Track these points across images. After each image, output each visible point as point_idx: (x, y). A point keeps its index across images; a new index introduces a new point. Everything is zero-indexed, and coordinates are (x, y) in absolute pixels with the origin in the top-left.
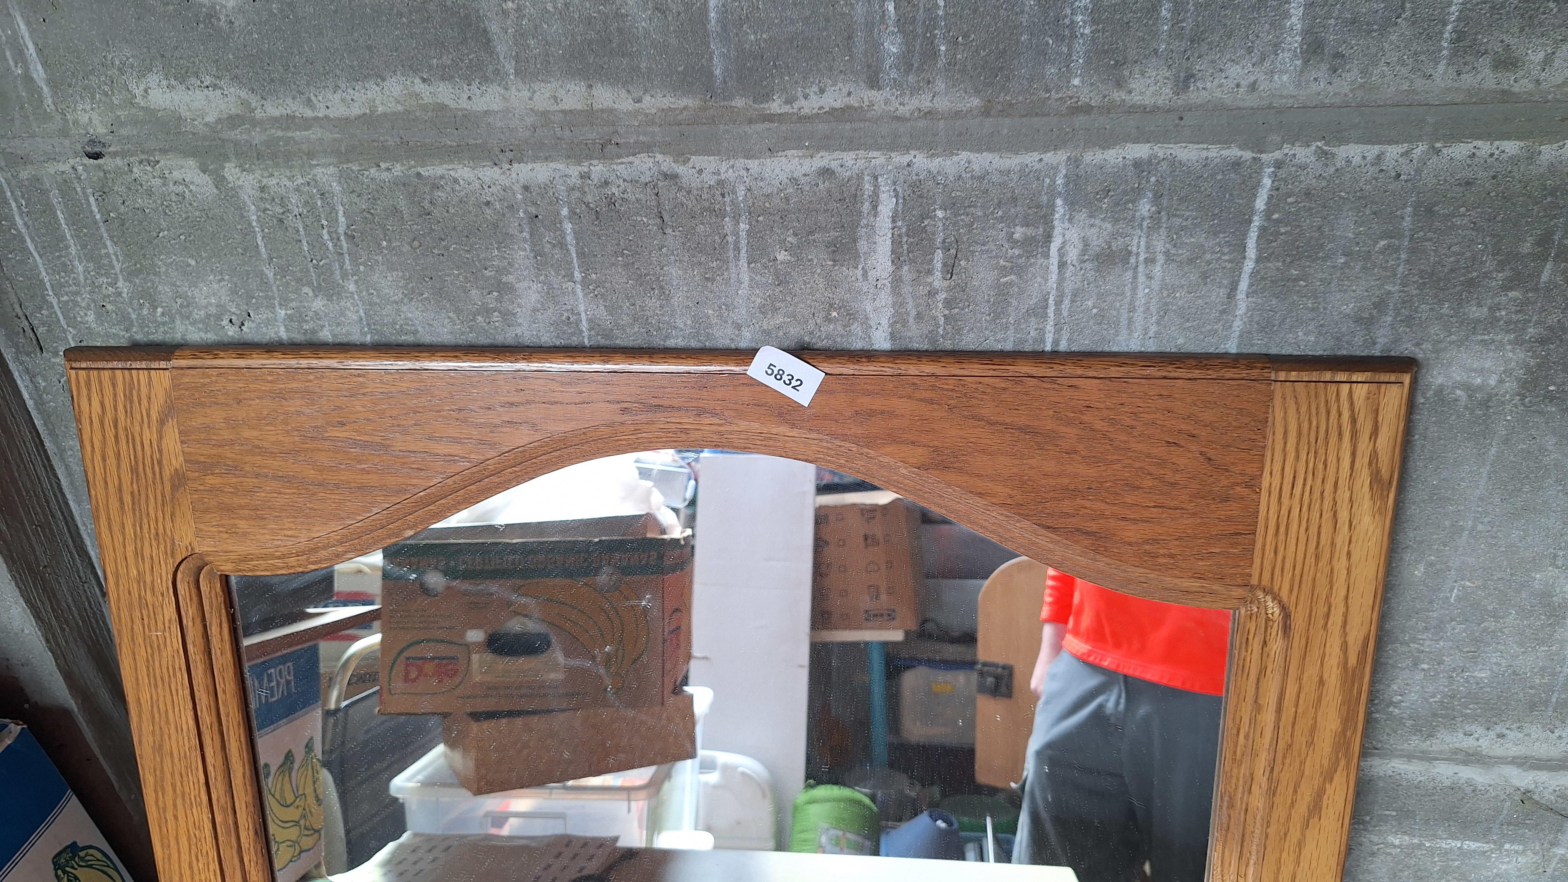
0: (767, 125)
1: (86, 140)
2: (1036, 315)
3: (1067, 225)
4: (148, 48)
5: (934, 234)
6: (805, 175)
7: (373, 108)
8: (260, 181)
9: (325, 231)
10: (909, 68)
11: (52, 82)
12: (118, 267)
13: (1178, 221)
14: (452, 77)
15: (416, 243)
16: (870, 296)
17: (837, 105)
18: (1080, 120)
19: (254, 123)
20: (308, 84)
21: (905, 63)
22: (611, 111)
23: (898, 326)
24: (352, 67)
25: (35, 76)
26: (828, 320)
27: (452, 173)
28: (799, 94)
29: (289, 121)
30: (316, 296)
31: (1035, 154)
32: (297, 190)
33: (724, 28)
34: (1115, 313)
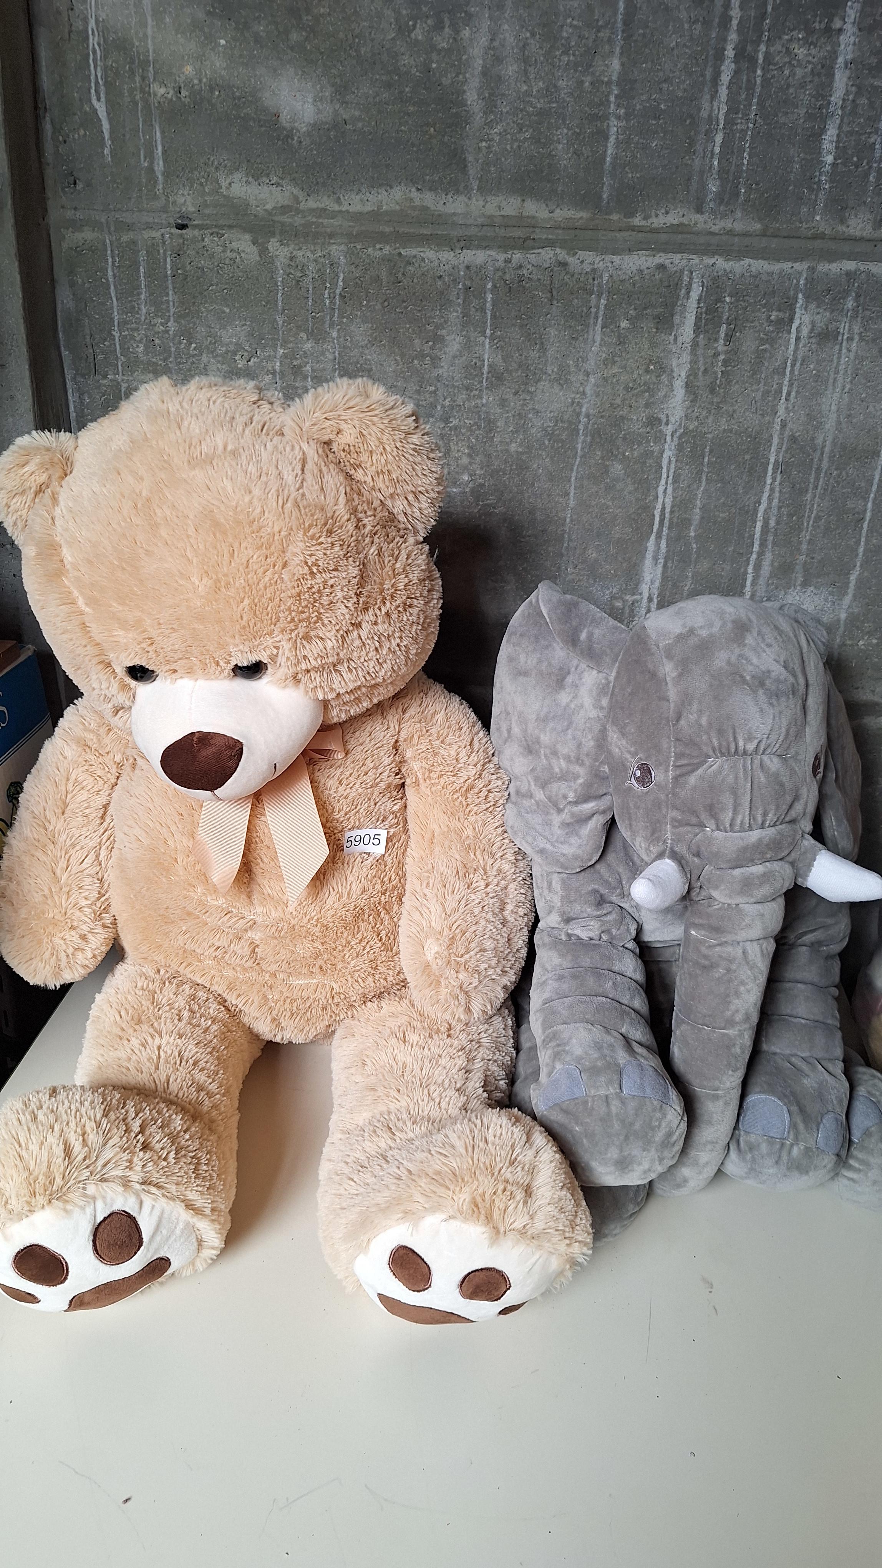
0: (630, 233)
1: (178, 215)
2: (778, 373)
3: (803, 312)
4: (240, 154)
5: (722, 313)
6: (648, 268)
7: (380, 207)
8: (291, 253)
9: (327, 292)
10: (722, 201)
11: (167, 174)
12: (172, 310)
13: (868, 313)
14: (437, 189)
15: (386, 304)
16: (677, 355)
17: (675, 222)
18: (818, 243)
19: (298, 211)
20: (341, 188)
21: (720, 198)
22: (533, 217)
23: (691, 378)
24: (373, 178)
25: (156, 168)
26: (647, 371)
27: (422, 254)
28: (653, 214)
29: (322, 212)
30: (308, 340)
31: (789, 263)
32: (316, 261)
33: (614, 168)
34: (826, 374)
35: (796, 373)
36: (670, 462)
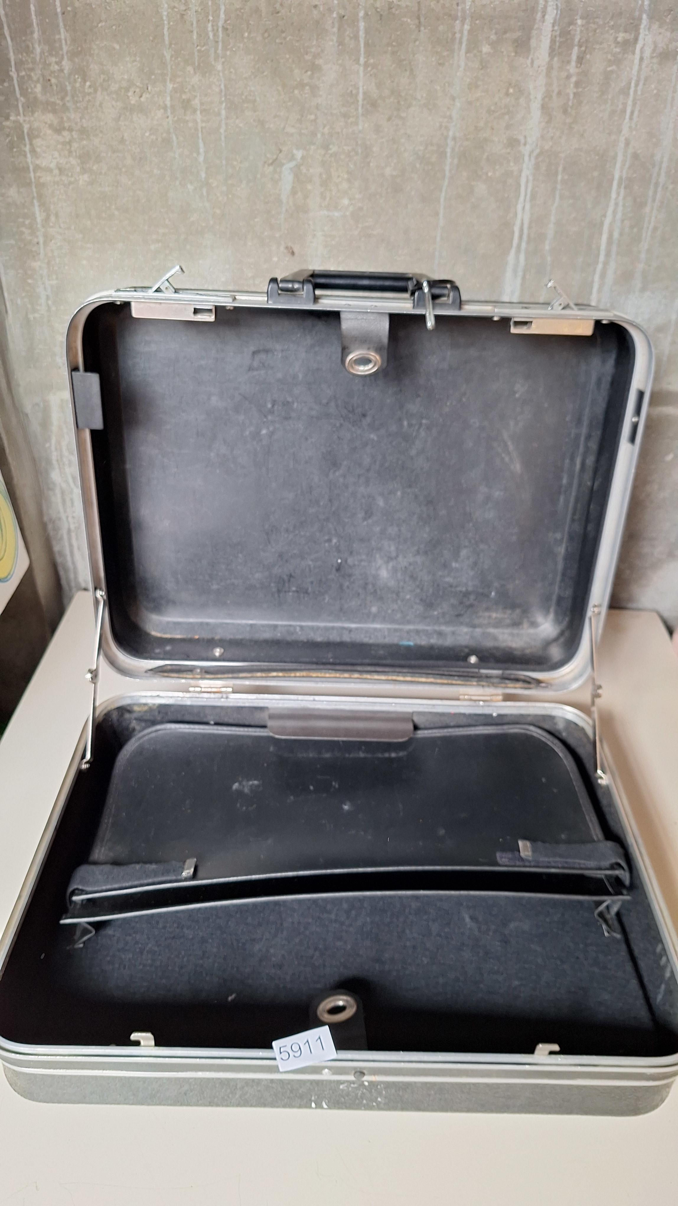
2: (624, 94)
3: (647, 33)
5: (574, 35)
9: (210, 24)
12: (65, 48)
16: (533, 78)
23: (547, 100)
26: (507, 94)
30: (195, 73)
34: (665, 93)
35: (639, 93)
36: (527, 182)
